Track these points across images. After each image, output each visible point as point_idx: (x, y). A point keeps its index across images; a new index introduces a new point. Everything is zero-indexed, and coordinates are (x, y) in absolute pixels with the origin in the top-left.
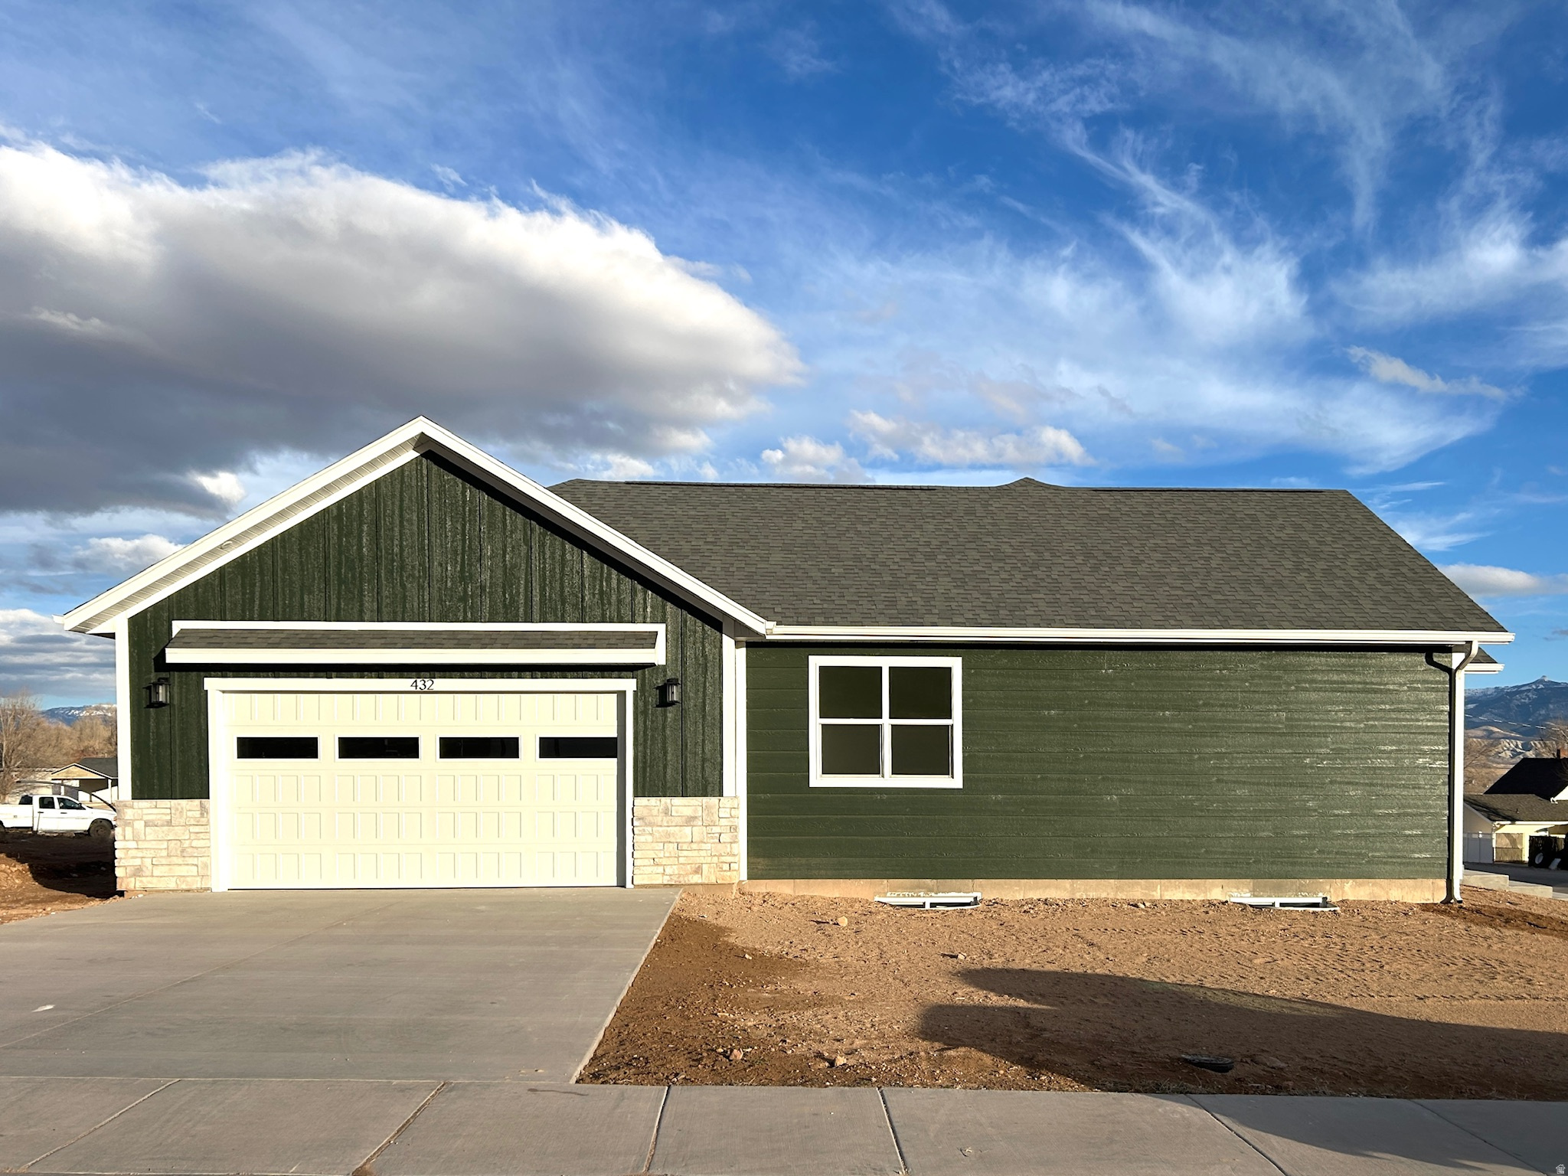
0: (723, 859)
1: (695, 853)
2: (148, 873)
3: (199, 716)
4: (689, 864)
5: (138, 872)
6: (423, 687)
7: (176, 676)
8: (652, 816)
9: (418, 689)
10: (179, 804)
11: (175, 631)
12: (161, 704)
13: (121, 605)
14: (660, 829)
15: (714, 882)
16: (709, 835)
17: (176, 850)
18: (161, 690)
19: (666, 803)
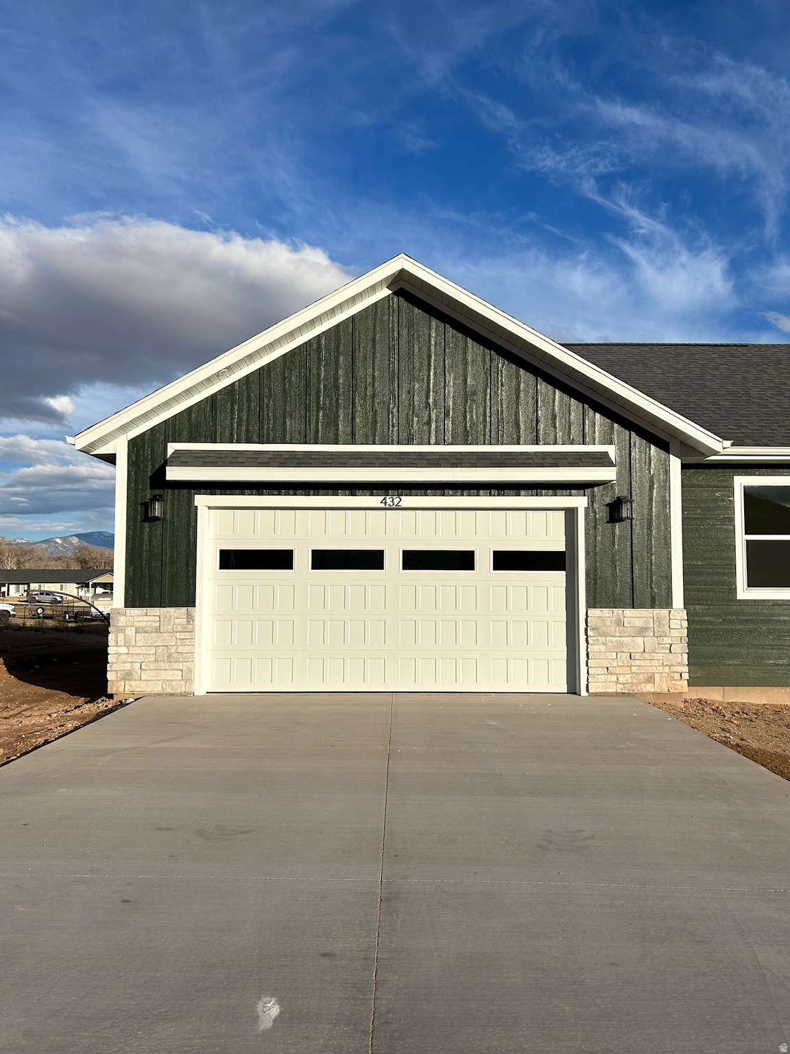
0: (674, 669)
1: (647, 663)
2: (137, 677)
3: (188, 530)
4: (641, 673)
5: (127, 676)
6: (391, 504)
7: (169, 493)
8: (606, 626)
9: (387, 506)
10: (168, 612)
11: (170, 452)
12: (157, 519)
13: (124, 428)
14: (614, 639)
15: (666, 690)
16: (661, 646)
17: (164, 656)
18: (157, 505)
19: (618, 614)
